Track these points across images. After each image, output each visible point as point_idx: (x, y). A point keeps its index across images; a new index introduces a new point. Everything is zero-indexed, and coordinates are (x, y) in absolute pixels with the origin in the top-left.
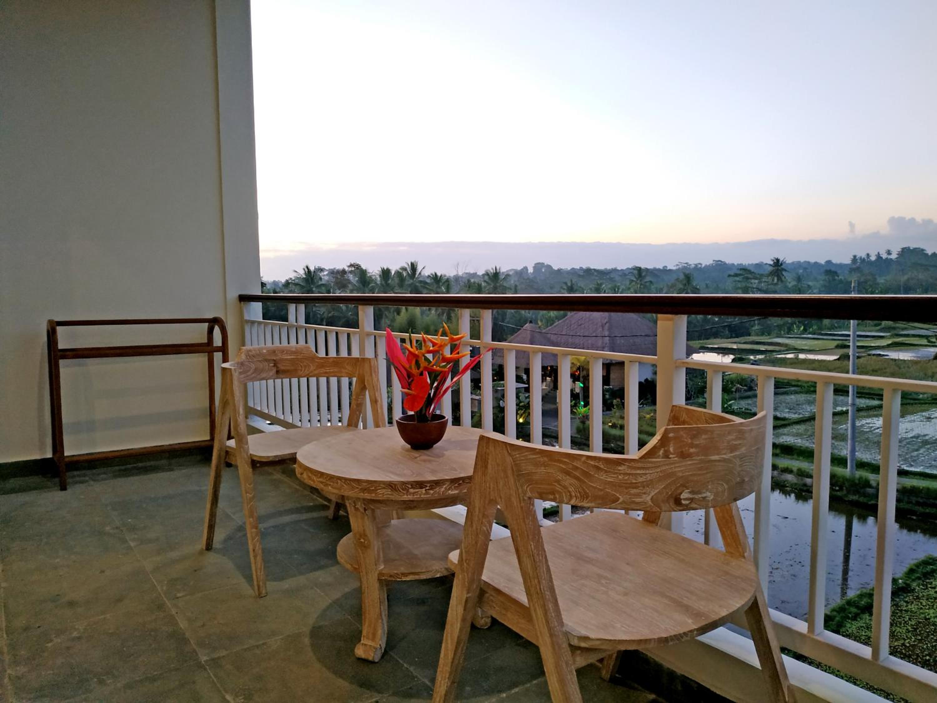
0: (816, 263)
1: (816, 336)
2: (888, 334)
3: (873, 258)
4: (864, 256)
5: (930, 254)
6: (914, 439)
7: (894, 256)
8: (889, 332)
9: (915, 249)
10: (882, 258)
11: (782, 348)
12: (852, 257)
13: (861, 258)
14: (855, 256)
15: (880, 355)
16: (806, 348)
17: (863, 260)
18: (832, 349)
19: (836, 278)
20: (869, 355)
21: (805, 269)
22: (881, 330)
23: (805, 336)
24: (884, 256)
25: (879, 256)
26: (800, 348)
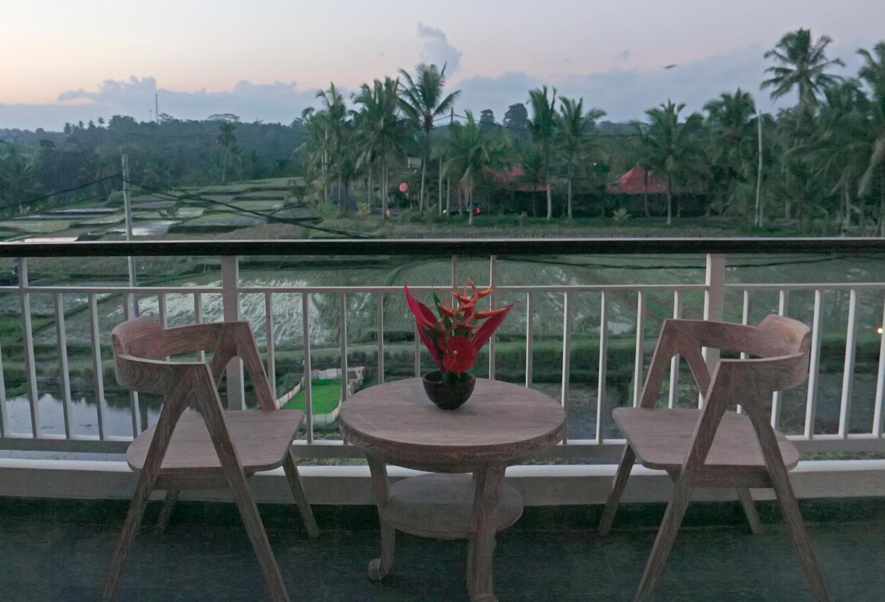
0: (26, 132)
1: (44, 216)
2: (117, 209)
3: (86, 127)
4: (77, 124)
5: (139, 123)
6: (180, 317)
7: (106, 125)
8: (118, 207)
9: (126, 118)
10: (94, 126)
11: (12, 234)
12: (65, 125)
13: (74, 126)
14: (68, 124)
15: (117, 232)
16: (38, 231)
17: (76, 128)
18: (66, 230)
19: (53, 148)
20: (108, 233)
21: (16, 138)
22: (109, 205)
23: (31, 217)
24: (97, 124)
25: (91, 124)
26: (32, 231)
